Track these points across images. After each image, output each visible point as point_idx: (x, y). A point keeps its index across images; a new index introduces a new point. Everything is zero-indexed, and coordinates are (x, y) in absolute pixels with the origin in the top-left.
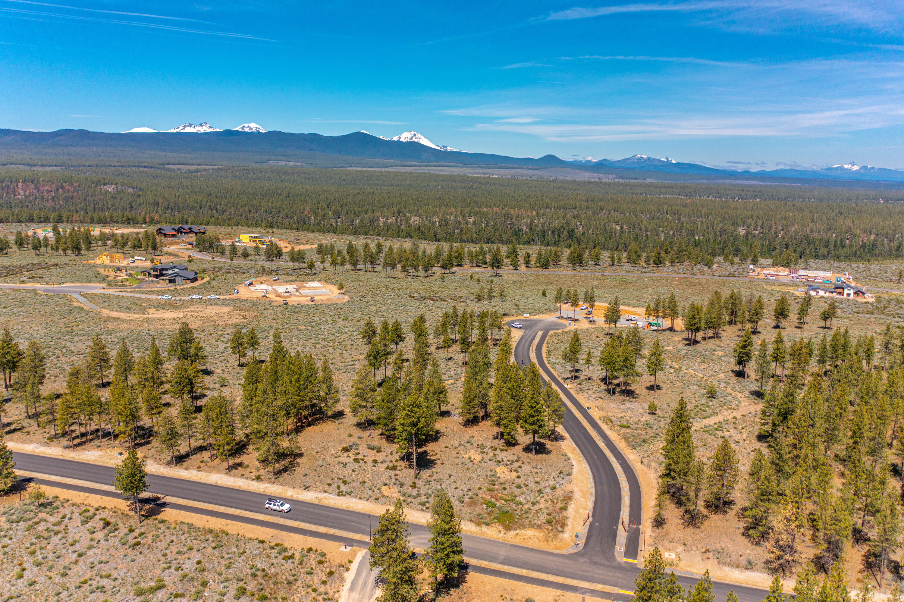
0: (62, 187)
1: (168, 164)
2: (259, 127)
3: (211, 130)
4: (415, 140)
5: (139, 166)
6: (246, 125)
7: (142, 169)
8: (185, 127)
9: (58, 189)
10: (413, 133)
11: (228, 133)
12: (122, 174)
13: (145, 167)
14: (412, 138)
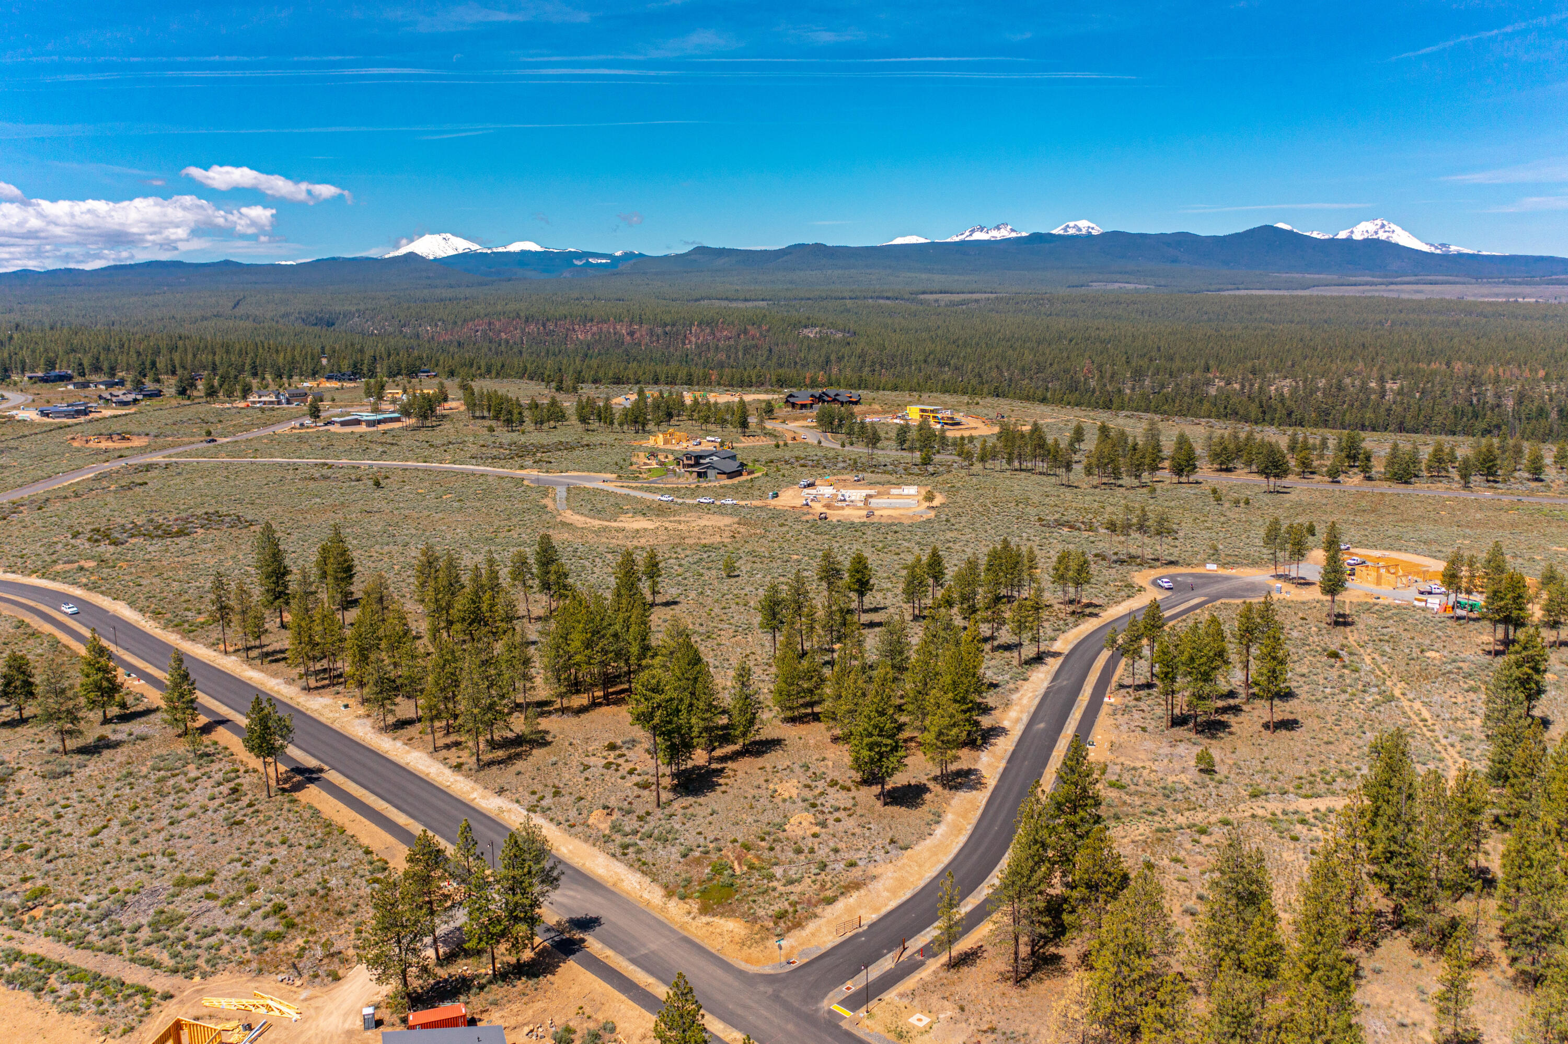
0: (745, 332)
1: (924, 293)
2: (1092, 225)
3: (1014, 235)
4: (1382, 236)
5: (878, 298)
6: (1072, 224)
7: (881, 301)
8: (973, 231)
9: (739, 335)
10: (1379, 222)
11: (1037, 238)
12: (848, 311)
13: (888, 298)
14: (1376, 233)
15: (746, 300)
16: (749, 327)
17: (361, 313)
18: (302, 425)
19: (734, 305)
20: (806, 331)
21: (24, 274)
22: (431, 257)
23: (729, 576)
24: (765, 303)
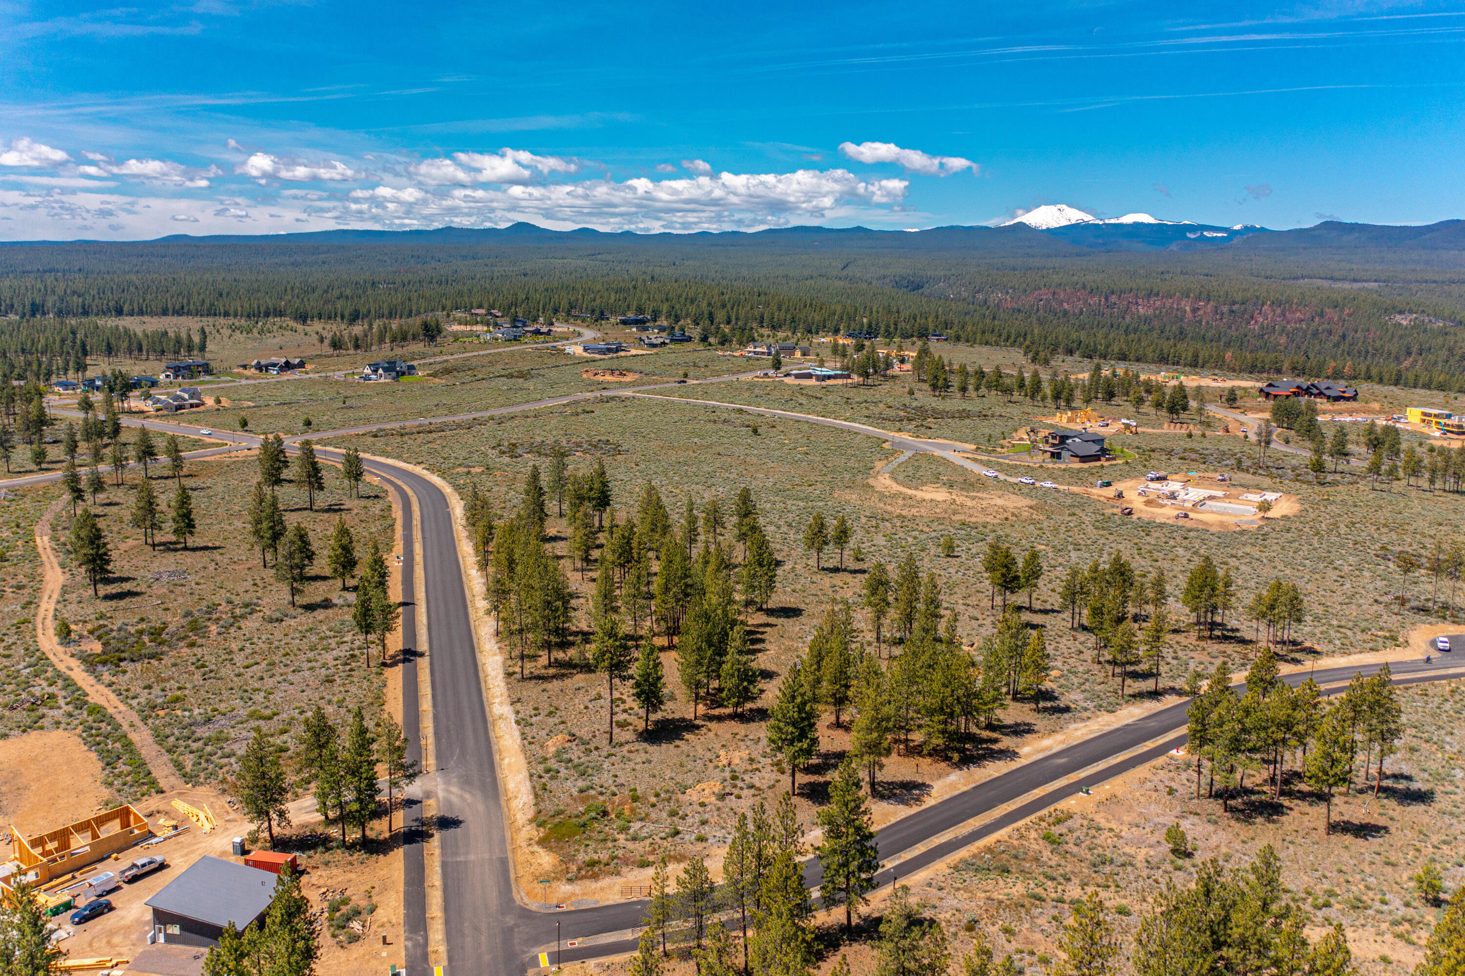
0: (1322, 315)
15: (1355, 280)
16: (1327, 310)
17: (947, 278)
18: (766, 374)
19: (1339, 285)
20: (1398, 318)
21: (704, 234)
22: (1044, 227)
23: (948, 556)
24: (1376, 284)
